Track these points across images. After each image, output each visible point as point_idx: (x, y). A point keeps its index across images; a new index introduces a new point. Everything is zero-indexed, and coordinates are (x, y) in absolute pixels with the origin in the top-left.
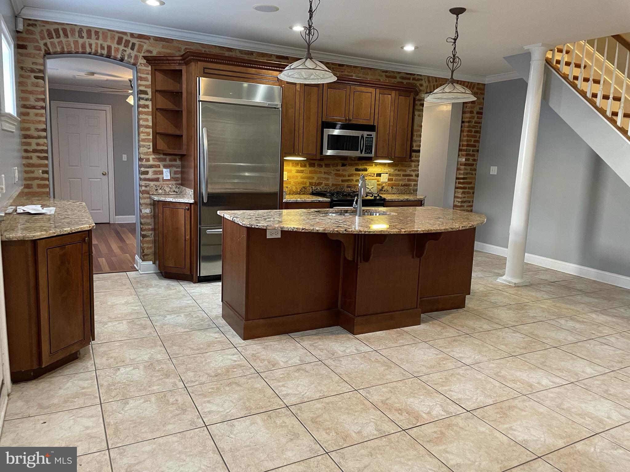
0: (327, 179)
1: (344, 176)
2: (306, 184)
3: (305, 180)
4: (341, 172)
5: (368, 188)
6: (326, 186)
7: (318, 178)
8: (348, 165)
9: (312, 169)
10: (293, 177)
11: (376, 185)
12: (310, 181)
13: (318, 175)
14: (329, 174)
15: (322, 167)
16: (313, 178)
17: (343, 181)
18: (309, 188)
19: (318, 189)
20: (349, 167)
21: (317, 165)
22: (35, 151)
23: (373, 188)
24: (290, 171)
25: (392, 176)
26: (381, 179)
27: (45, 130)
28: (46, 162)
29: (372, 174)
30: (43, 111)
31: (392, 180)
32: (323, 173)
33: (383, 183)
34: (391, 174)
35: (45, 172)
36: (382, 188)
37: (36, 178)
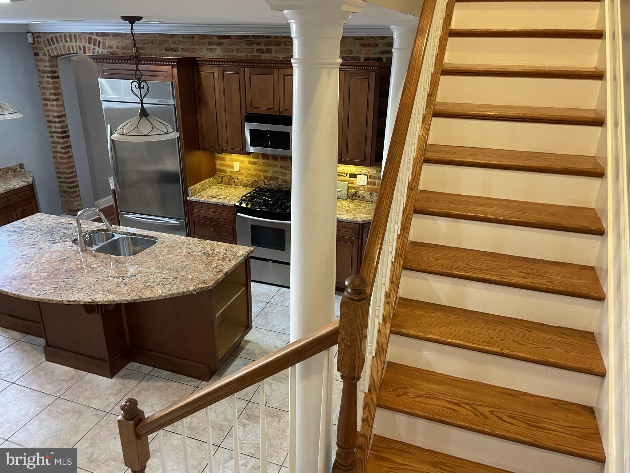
0: (285, 174)
2: (260, 176)
3: (259, 173)
6: (283, 181)
7: (274, 172)
9: (266, 161)
10: (246, 168)
11: (346, 188)
12: (265, 174)
13: (273, 169)
14: (286, 169)
15: (278, 160)
16: (267, 171)
18: (261, 182)
19: (272, 184)
21: (272, 157)
22: (55, 132)
23: (341, 192)
24: (242, 162)
25: (373, 179)
26: (356, 181)
27: (58, 117)
28: (62, 141)
29: (343, 174)
30: (55, 103)
31: (374, 184)
32: (279, 167)
33: (358, 186)
34: (372, 176)
35: (62, 148)
36: (356, 192)
37: (58, 152)
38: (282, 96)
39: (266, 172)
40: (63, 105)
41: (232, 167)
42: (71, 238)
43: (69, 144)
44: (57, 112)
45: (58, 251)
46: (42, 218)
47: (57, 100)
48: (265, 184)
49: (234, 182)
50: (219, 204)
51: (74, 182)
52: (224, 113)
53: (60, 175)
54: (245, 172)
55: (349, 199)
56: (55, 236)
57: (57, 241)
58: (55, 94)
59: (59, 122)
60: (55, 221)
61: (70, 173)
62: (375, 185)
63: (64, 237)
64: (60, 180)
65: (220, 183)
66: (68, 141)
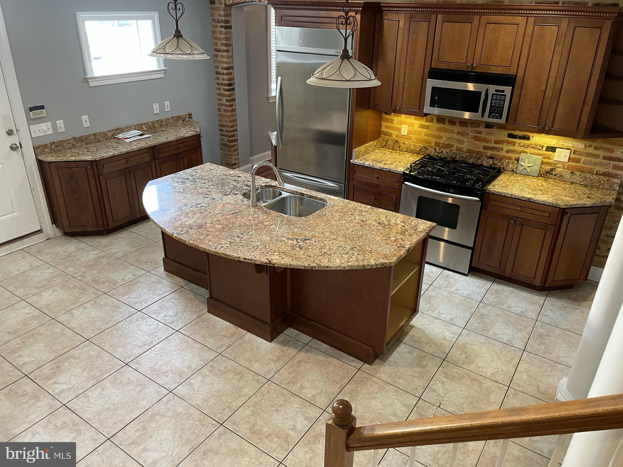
0: (462, 142)
1: (487, 141)
2: (430, 143)
3: (430, 138)
4: (483, 136)
5: (522, 166)
6: (457, 150)
7: (448, 138)
8: (496, 127)
9: (441, 125)
10: (415, 132)
11: (539, 163)
12: (437, 140)
13: (448, 135)
14: (464, 136)
15: (456, 125)
16: (441, 137)
17: (485, 148)
18: (431, 149)
19: (444, 152)
20: (498, 130)
21: (449, 121)
22: (222, 84)
23: (532, 168)
24: (412, 125)
25: (579, 155)
26: (554, 156)
27: (227, 69)
28: (227, 93)
29: (538, 146)
30: (225, 54)
31: (578, 161)
32: (456, 133)
33: (556, 162)
34: (577, 151)
35: (227, 101)
36: (552, 170)
37: (223, 105)
38: (479, 48)
39: (439, 138)
40: (232, 57)
41: (399, 130)
42: (241, 191)
43: (233, 97)
44: (226, 63)
45: (230, 204)
46: (212, 168)
47: (227, 51)
48: (435, 152)
49: (400, 147)
50: (385, 170)
51: (233, 136)
52: (403, 67)
53: (222, 128)
54: (413, 136)
55: (541, 176)
56: (226, 188)
57: (228, 193)
58: (226, 45)
59: (227, 74)
60: (224, 172)
61: (231, 127)
62: (579, 162)
63: (234, 189)
64: (221, 133)
65: (383, 147)
66: (232, 93)
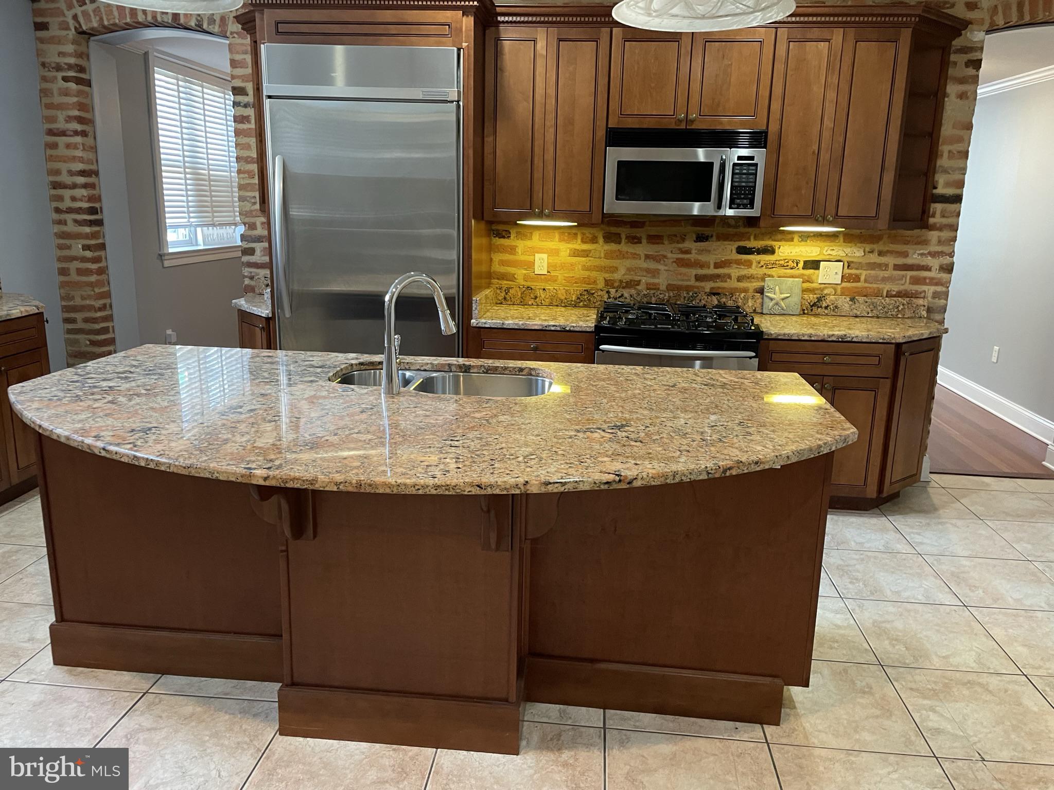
0: (654, 273)
1: (702, 266)
2: (595, 282)
3: (594, 274)
4: (693, 256)
5: (772, 299)
6: (648, 289)
7: (629, 270)
8: (714, 238)
9: (613, 247)
10: (563, 266)
11: (797, 291)
12: (607, 276)
13: (628, 263)
14: (658, 261)
15: (641, 243)
16: (614, 269)
17: (698, 278)
18: (600, 293)
19: (626, 295)
20: (719, 243)
21: (627, 237)
22: (70, 210)
23: (787, 301)
24: (554, 253)
25: (857, 269)
26: (818, 276)
27: (82, 173)
28: (87, 230)
29: (790, 262)
30: (78, 139)
31: (857, 279)
32: (643, 258)
33: (823, 286)
34: (852, 262)
35: (86, 248)
36: (819, 300)
37: (74, 258)
38: (695, 84)
39: (611, 272)
40: (94, 149)
41: (531, 265)
43: (100, 241)
44: (81, 160)
47: (84, 134)
48: (609, 297)
49: (536, 298)
50: (553, 328)
51: (105, 330)
52: (552, 130)
53: (72, 315)
54: (560, 275)
55: (804, 313)
58: (81, 120)
59: (85, 186)
61: (100, 309)
62: (859, 281)
64: (70, 326)
65: (501, 303)
66: (98, 232)
